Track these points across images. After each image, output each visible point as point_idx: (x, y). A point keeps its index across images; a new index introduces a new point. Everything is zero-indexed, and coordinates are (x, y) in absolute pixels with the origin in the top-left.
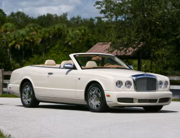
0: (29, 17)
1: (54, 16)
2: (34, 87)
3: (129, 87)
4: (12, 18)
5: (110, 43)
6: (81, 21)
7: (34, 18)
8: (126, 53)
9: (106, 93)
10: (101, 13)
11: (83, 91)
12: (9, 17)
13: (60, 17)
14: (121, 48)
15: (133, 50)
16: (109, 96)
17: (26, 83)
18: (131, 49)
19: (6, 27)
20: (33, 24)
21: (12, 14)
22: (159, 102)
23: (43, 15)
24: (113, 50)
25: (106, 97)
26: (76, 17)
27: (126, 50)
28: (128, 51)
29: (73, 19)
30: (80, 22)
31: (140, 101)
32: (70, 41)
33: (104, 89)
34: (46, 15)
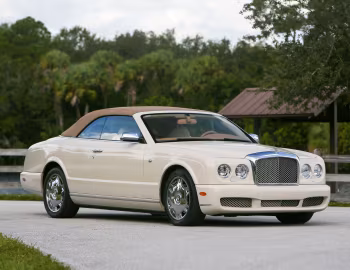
0: (97, 37)
1: (149, 36)
2: (68, 177)
3: (243, 177)
4: (62, 38)
5: (274, 89)
6: (204, 44)
7: (107, 40)
8: (307, 109)
9: (199, 188)
10: (255, 27)
11: (157, 184)
12: (57, 38)
13: (161, 38)
14: (297, 99)
15: (320, 102)
16: (204, 194)
17: (52, 170)
18: (316, 100)
19: (52, 58)
20: (105, 52)
21: (64, 33)
22: (303, 206)
23: (124, 33)
24: (280, 104)
25: (199, 197)
26: (193, 36)
27: (306, 104)
28: (310, 105)
29: (187, 41)
30: (201, 47)
31: (264, 203)
32: (180, 87)
33: (196, 181)
34: (132, 34)
